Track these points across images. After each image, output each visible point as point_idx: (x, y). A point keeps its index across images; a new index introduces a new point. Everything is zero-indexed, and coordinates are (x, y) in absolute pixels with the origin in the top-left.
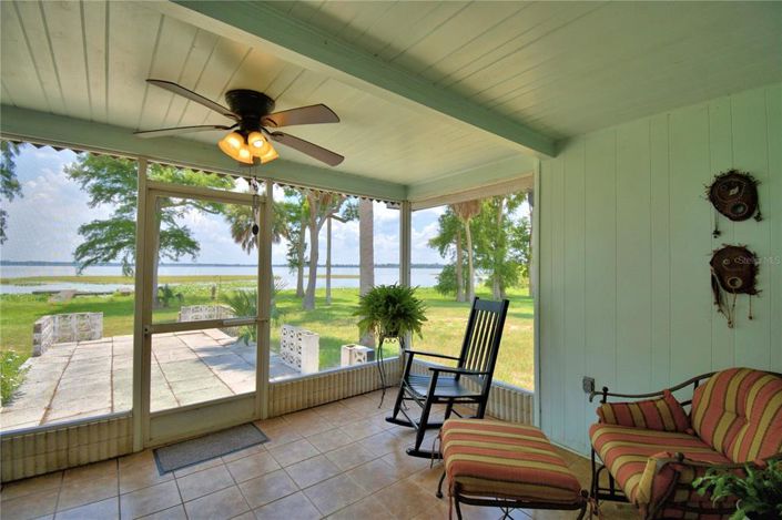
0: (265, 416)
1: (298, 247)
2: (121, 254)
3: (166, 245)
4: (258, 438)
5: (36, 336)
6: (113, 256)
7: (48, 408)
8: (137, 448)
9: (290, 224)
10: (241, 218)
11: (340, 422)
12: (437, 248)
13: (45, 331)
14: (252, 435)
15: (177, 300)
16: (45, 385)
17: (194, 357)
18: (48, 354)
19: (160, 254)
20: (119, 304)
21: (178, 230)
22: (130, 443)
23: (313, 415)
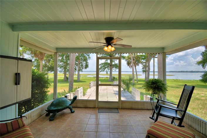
0: (120, 108)
1: (145, 67)
2: (106, 69)
3: (114, 67)
4: (117, 112)
5: (90, 85)
6: (105, 70)
7: (89, 97)
8: (96, 107)
9: (143, 60)
10: (129, 60)
11: (138, 114)
12: (201, 65)
13: (91, 84)
14: (116, 111)
15: (116, 79)
16: (89, 93)
17: (114, 92)
18: (91, 88)
19: (113, 69)
20: (106, 80)
21: (116, 64)
22: (95, 106)
23: (132, 111)
